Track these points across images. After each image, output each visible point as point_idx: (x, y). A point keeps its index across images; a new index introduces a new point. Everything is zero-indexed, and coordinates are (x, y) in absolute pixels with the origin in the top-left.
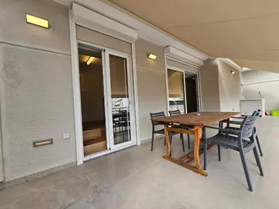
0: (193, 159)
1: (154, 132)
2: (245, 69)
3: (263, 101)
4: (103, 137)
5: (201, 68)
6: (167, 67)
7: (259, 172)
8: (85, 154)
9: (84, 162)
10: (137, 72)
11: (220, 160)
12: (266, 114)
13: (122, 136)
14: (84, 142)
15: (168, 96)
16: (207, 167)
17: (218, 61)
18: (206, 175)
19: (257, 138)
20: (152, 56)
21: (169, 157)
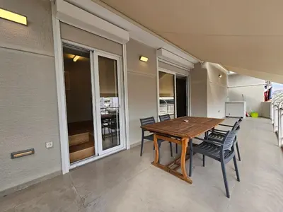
0: (179, 165)
1: (143, 137)
2: (231, 73)
3: (245, 103)
4: (91, 142)
5: (192, 71)
6: (159, 69)
7: (236, 177)
8: (72, 161)
9: (70, 170)
10: (128, 75)
11: (204, 166)
12: (247, 116)
13: (112, 138)
14: (70, 147)
15: (158, 95)
16: (192, 174)
17: (207, 65)
18: (190, 183)
19: (237, 145)
20: (144, 59)
21: (157, 164)
